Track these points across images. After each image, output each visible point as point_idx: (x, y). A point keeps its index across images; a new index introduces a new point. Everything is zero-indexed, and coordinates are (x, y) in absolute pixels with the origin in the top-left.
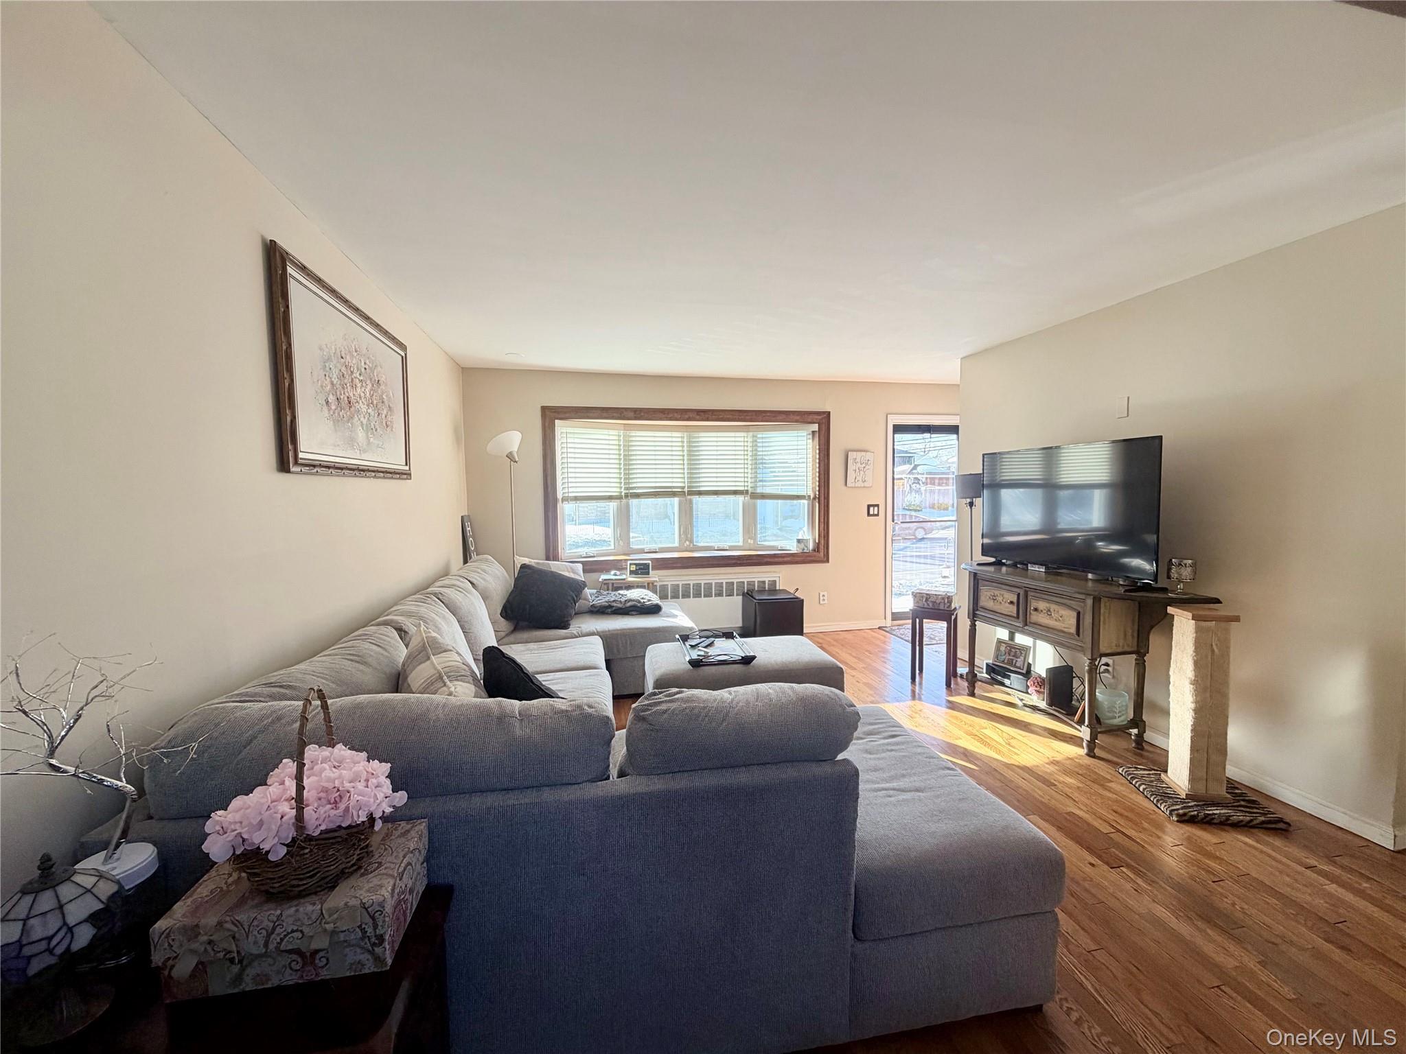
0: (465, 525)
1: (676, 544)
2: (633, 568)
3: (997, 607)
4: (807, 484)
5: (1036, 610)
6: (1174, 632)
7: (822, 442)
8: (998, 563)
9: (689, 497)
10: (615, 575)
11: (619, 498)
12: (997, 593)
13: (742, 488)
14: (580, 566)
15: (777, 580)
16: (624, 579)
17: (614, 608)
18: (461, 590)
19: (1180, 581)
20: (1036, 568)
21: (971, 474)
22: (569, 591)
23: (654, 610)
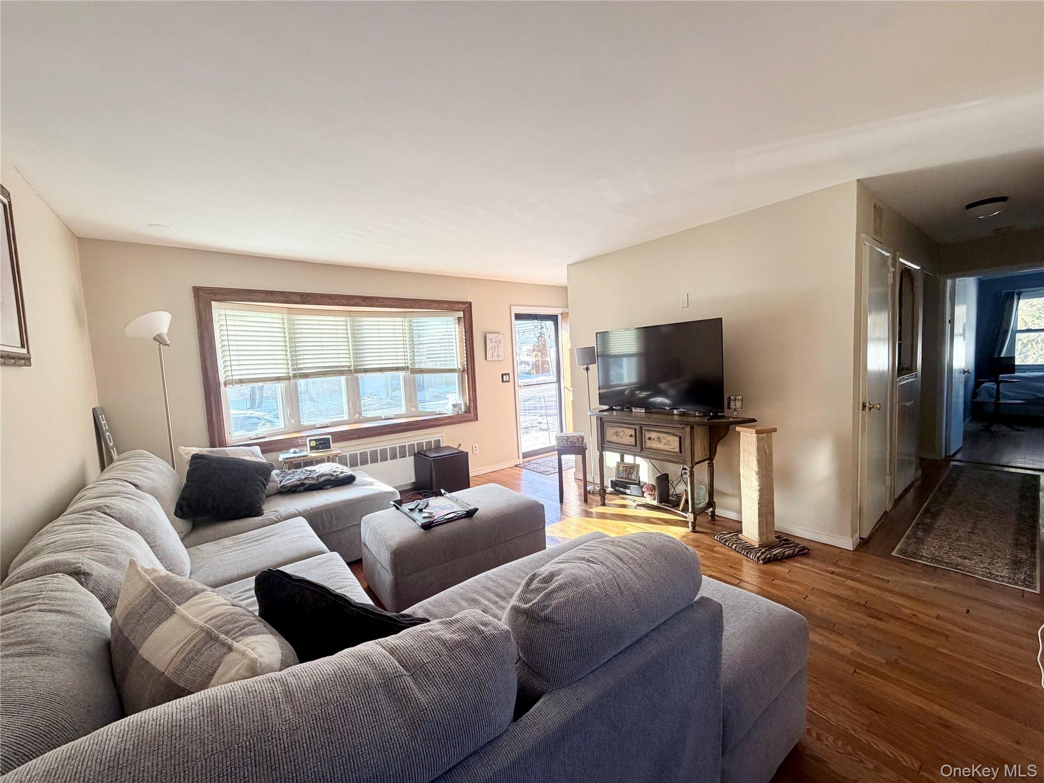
0: (99, 419)
1: (346, 417)
2: (314, 444)
3: (620, 440)
4: (457, 360)
5: (650, 439)
6: (741, 443)
7: (467, 326)
8: (611, 409)
9: (356, 375)
10: (295, 453)
11: (288, 378)
12: (619, 429)
13: (403, 365)
14: (257, 449)
15: (441, 439)
16: (307, 456)
17: (307, 486)
18: (128, 496)
19: (735, 410)
20: (638, 410)
21: (586, 348)
22: (257, 475)
23: (348, 481)
